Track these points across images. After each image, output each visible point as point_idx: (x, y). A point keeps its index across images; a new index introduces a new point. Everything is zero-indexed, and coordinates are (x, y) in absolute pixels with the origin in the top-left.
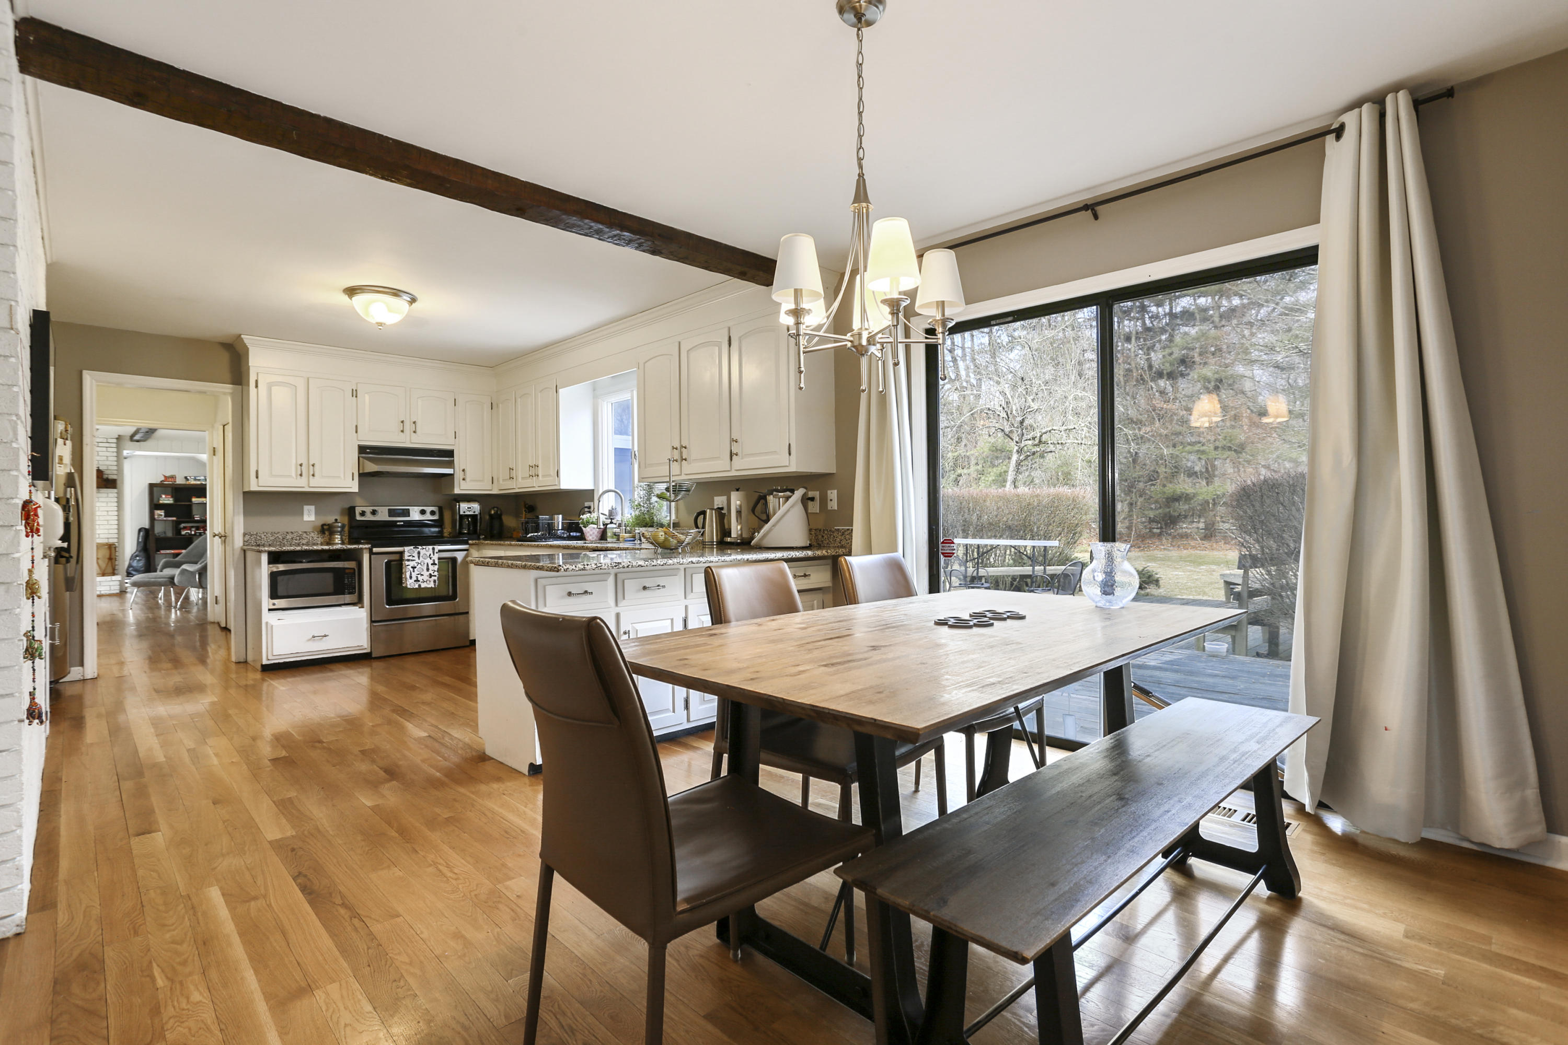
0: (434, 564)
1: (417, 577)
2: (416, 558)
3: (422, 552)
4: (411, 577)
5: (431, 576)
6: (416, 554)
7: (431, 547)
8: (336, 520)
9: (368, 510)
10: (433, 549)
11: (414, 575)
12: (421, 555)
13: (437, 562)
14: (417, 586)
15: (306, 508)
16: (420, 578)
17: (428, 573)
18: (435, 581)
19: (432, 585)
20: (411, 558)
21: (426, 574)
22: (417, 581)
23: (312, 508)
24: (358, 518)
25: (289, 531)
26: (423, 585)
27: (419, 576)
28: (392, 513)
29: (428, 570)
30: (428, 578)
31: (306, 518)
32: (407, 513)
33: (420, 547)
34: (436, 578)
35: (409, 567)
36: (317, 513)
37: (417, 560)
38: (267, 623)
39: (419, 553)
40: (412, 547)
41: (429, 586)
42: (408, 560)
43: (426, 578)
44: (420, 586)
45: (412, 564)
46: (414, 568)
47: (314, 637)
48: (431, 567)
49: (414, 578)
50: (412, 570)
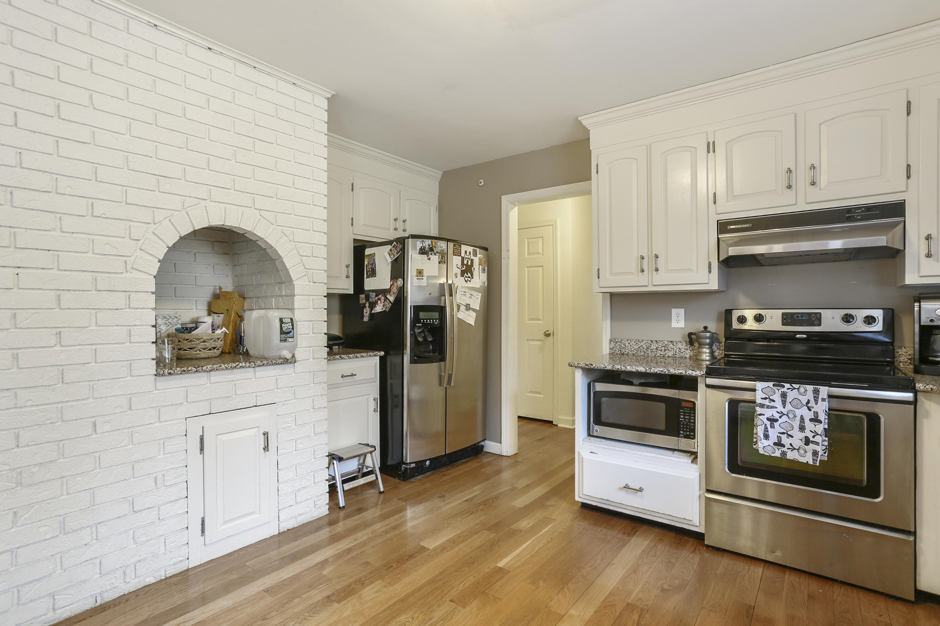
0: (815, 420)
1: (779, 437)
2: (778, 403)
3: (792, 395)
4: (766, 437)
5: (807, 441)
6: (777, 397)
7: (810, 388)
8: (705, 328)
9: (749, 314)
10: (816, 392)
11: (773, 434)
12: (789, 399)
13: (822, 417)
14: (778, 454)
15: (674, 311)
16: (785, 440)
17: (802, 435)
18: (815, 453)
19: (808, 459)
20: (767, 402)
21: (798, 436)
22: (779, 444)
23: (682, 311)
24: (736, 325)
25: (654, 339)
26: (791, 455)
27: (784, 437)
28: (787, 319)
29: (802, 428)
30: (802, 444)
31: (674, 324)
32: (816, 319)
33: (787, 386)
34: (819, 449)
35: (764, 418)
36: (687, 318)
37: (780, 408)
38: (579, 452)
39: (784, 396)
40: (771, 384)
41: (803, 460)
42: (762, 406)
43: (797, 441)
44: (784, 454)
45: (769, 413)
46: (772, 420)
47: (627, 487)
48: (809, 425)
49: (773, 438)
50: (768, 423)
